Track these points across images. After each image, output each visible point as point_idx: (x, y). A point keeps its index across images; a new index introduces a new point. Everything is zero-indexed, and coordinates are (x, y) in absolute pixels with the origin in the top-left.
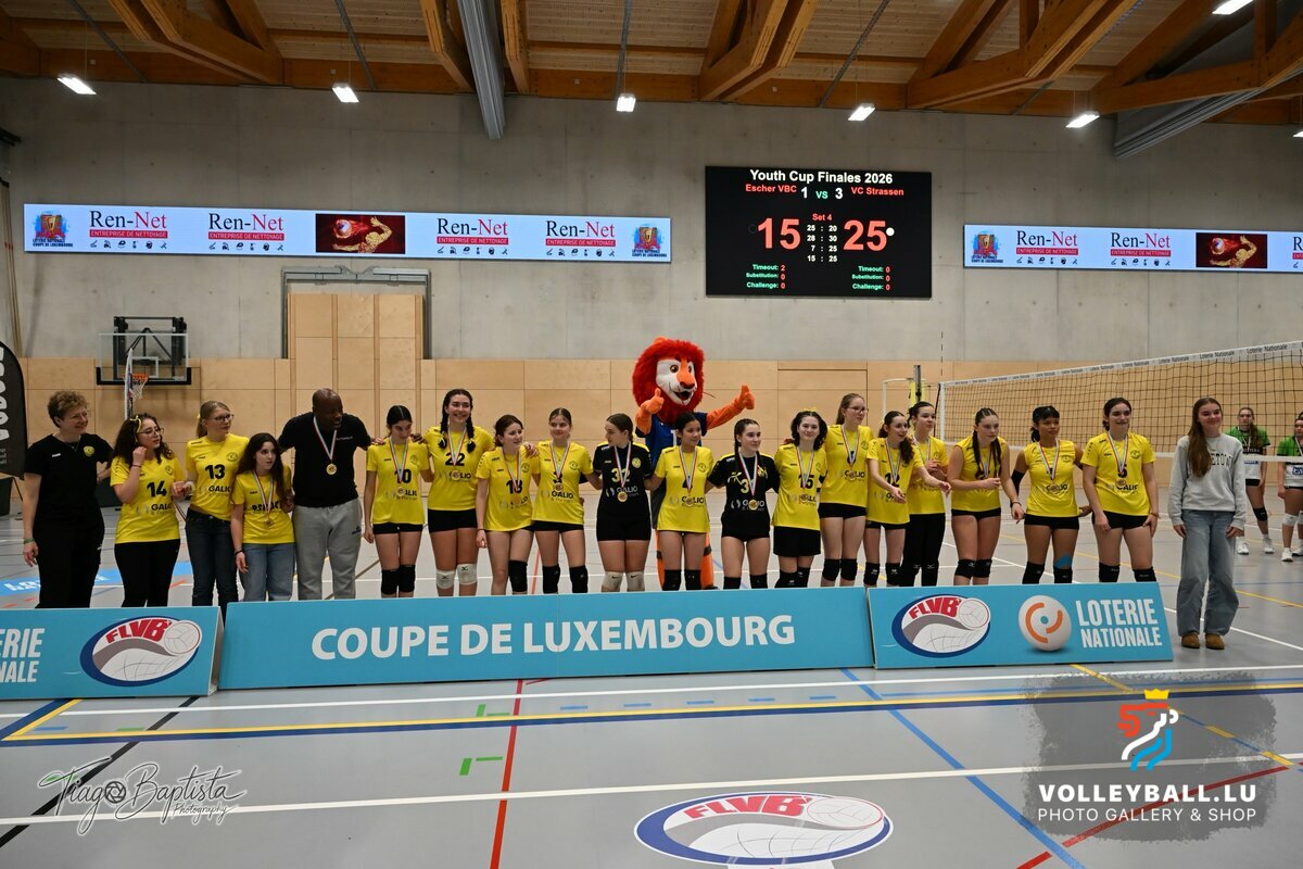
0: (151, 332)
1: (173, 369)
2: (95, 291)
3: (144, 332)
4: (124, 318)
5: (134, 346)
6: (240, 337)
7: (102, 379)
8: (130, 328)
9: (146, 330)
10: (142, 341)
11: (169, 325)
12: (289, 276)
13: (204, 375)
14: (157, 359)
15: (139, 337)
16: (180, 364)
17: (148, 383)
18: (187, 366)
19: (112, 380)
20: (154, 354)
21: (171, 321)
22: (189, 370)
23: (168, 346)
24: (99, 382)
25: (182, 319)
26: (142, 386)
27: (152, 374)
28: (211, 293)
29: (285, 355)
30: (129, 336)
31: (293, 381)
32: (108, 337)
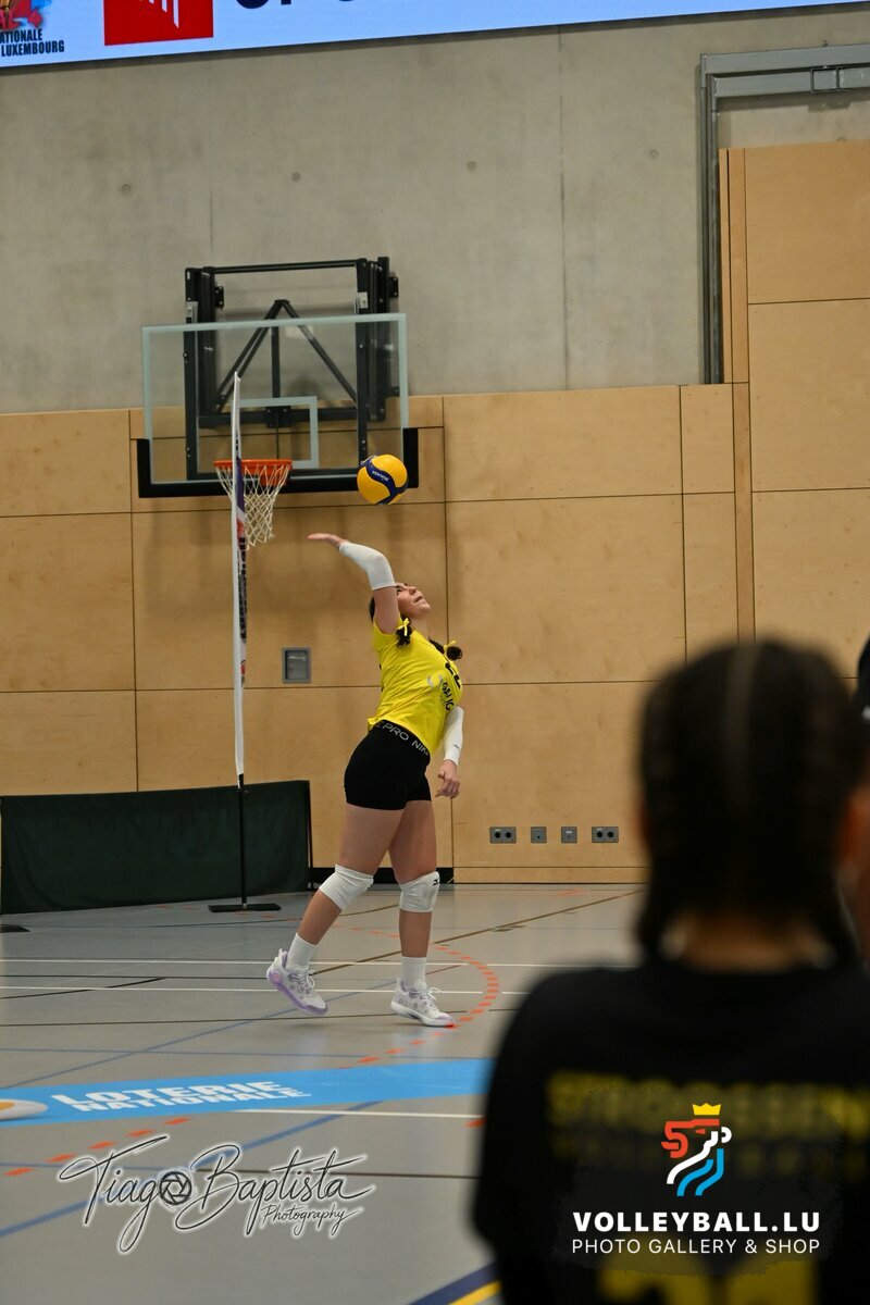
0: (293, 314)
1: (363, 434)
2: (126, 188)
3: (273, 314)
4: (213, 271)
5: (242, 364)
6: (566, 316)
7: (157, 479)
8: (229, 303)
9: (280, 308)
10: (266, 345)
11: (345, 287)
12: (723, 88)
13: (457, 453)
14: (311, 403)
15: (261, 333)
16: (382, 418)
17: (290, 487)
18: (405, 422)
19: (183, 480)
20: (304, 388)
21: (353, 271)
22: (411, 436)
23: (346, 358)
24: (147, 489)
25: (384, 262)
26: (272, 498)
27: (297, 457)
28: (472, 165)
29: (713, 370)
30: (230, 332)
31: (741, 462)
32: (167, 336)
